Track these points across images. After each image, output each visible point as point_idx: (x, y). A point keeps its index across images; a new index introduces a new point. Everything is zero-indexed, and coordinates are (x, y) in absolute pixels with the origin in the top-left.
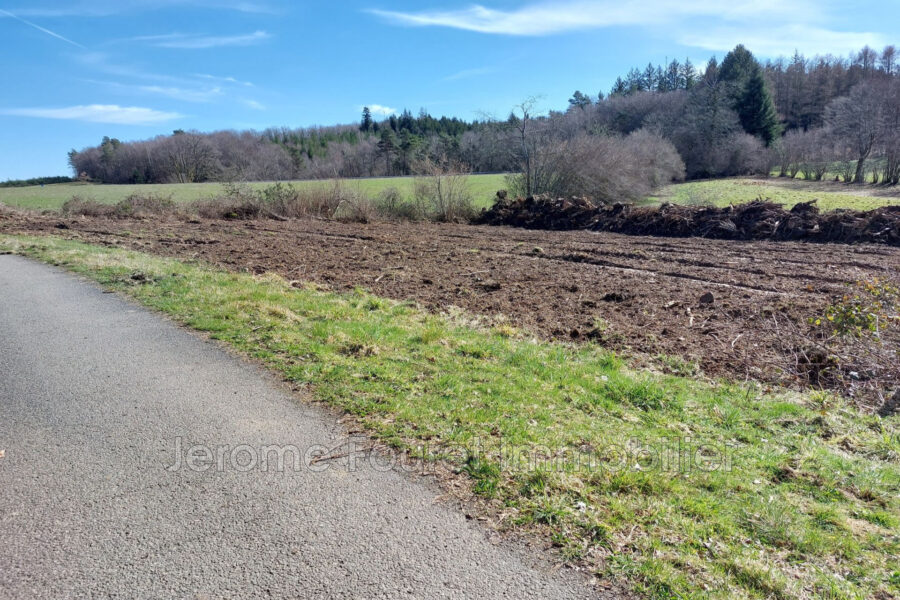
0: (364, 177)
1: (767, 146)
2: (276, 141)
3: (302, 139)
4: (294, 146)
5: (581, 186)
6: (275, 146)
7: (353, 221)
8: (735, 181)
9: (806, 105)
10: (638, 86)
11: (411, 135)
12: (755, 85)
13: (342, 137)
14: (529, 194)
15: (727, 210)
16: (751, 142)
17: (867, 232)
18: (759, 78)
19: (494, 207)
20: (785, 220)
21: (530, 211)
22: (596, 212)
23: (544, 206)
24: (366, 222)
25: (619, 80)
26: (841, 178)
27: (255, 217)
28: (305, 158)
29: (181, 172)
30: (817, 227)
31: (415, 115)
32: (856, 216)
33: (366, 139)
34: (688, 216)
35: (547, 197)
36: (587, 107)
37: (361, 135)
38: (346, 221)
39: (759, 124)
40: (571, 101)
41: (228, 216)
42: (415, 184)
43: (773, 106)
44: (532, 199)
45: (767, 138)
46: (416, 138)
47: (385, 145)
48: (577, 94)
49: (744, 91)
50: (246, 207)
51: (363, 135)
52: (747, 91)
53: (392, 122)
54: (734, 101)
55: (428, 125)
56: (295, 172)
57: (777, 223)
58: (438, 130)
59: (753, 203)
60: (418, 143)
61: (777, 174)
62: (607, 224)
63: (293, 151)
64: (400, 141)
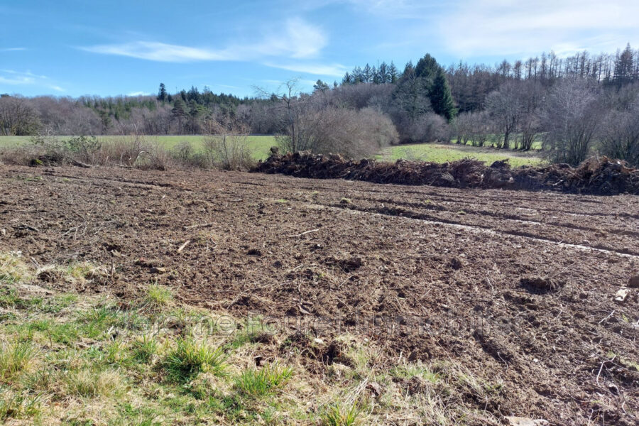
0: (161, 134)
1: (448, 123)
2: (88, 105)
3: (110, 104)
4: (103, 110)
5: (331, 145)
6: (88, 109)
7: (152, 169)
8: (430, 145)
9: (469, 96)
10: (360, 79)
11: (198, 105)
12: (440, 81)
13: (143, 105)
14: (294, 151)
15: (445, 165)
16: (438, 119)
17: (548, 183)
18: (442, 77)
19: (268, 159)
20: (488, 173)
21: (297, 164)
22: (347, 165)
23: (308, 161)
24: (163, 170)
25: (347, 74)
26: (495, 146)
27: (60, 164)
28: (113, 119)
29: (5, 127)
30: (511, 178)
31: (201, 91)
32: (537, 171)
33: (162, 106)
34: (417, 169)
35: (309, 153)
36: (326, 91)
37: (158, 104)
38: (145, 168)
39: (442, 107)
40: (315, 86)
41: (33, 163)
42: (205, 139)
43: (450, 96)
44: (298, 154)
45: (448, 117)
46: (202, 107)
47: (177, 111)
48: (319, 82)
49: (433, 84)
50: (51, 155)
51: (160, 103)
52: (435, 85)
53: (183, 95)
54: (427, 91)
55: (211, 98)
56: (105, 129)
57: (482, 175)
58: (218, 103)
59: (463, 160)
60: (203, 110)
61: (455, 141)
62: (357, 174)
63: (103, 113)
64: (189, 109)
